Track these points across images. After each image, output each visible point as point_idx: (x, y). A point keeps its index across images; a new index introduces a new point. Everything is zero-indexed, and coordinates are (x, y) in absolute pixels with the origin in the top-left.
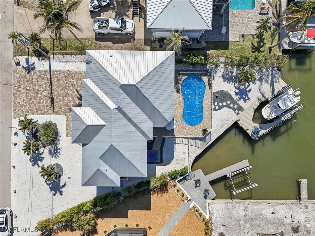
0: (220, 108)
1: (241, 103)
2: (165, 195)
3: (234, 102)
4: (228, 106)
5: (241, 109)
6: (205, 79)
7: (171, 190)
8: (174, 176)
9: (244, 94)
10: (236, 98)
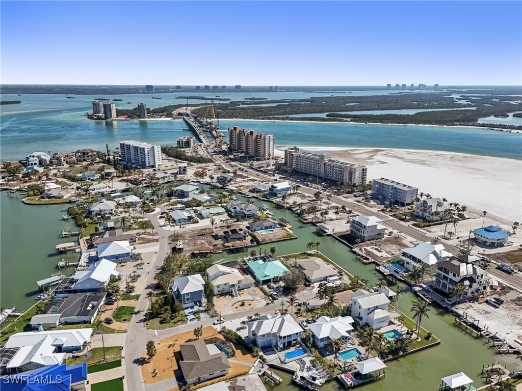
0: (298, 363)
1: (305, 370)
2: (252, 358)
3: (303, 367)
4: (301, 366)
5: (303, 371)
6: (306, 354)
7: (255, 359)
8: (261, 357)
9: (309, 369)
10: (306, 367)
